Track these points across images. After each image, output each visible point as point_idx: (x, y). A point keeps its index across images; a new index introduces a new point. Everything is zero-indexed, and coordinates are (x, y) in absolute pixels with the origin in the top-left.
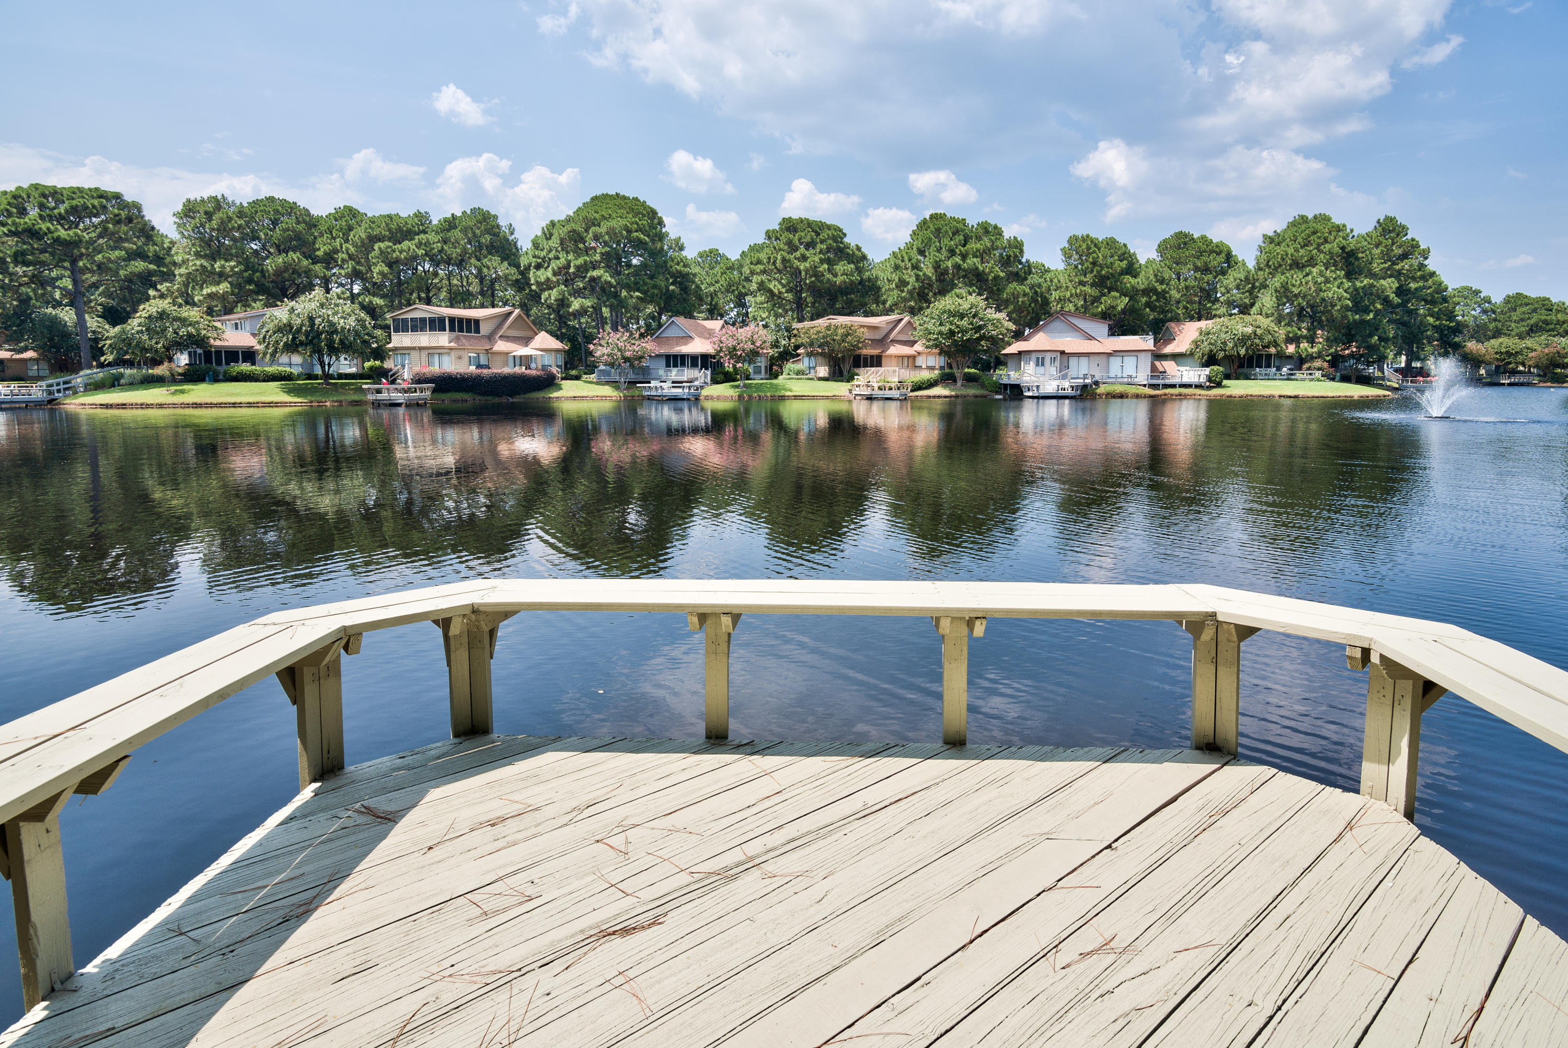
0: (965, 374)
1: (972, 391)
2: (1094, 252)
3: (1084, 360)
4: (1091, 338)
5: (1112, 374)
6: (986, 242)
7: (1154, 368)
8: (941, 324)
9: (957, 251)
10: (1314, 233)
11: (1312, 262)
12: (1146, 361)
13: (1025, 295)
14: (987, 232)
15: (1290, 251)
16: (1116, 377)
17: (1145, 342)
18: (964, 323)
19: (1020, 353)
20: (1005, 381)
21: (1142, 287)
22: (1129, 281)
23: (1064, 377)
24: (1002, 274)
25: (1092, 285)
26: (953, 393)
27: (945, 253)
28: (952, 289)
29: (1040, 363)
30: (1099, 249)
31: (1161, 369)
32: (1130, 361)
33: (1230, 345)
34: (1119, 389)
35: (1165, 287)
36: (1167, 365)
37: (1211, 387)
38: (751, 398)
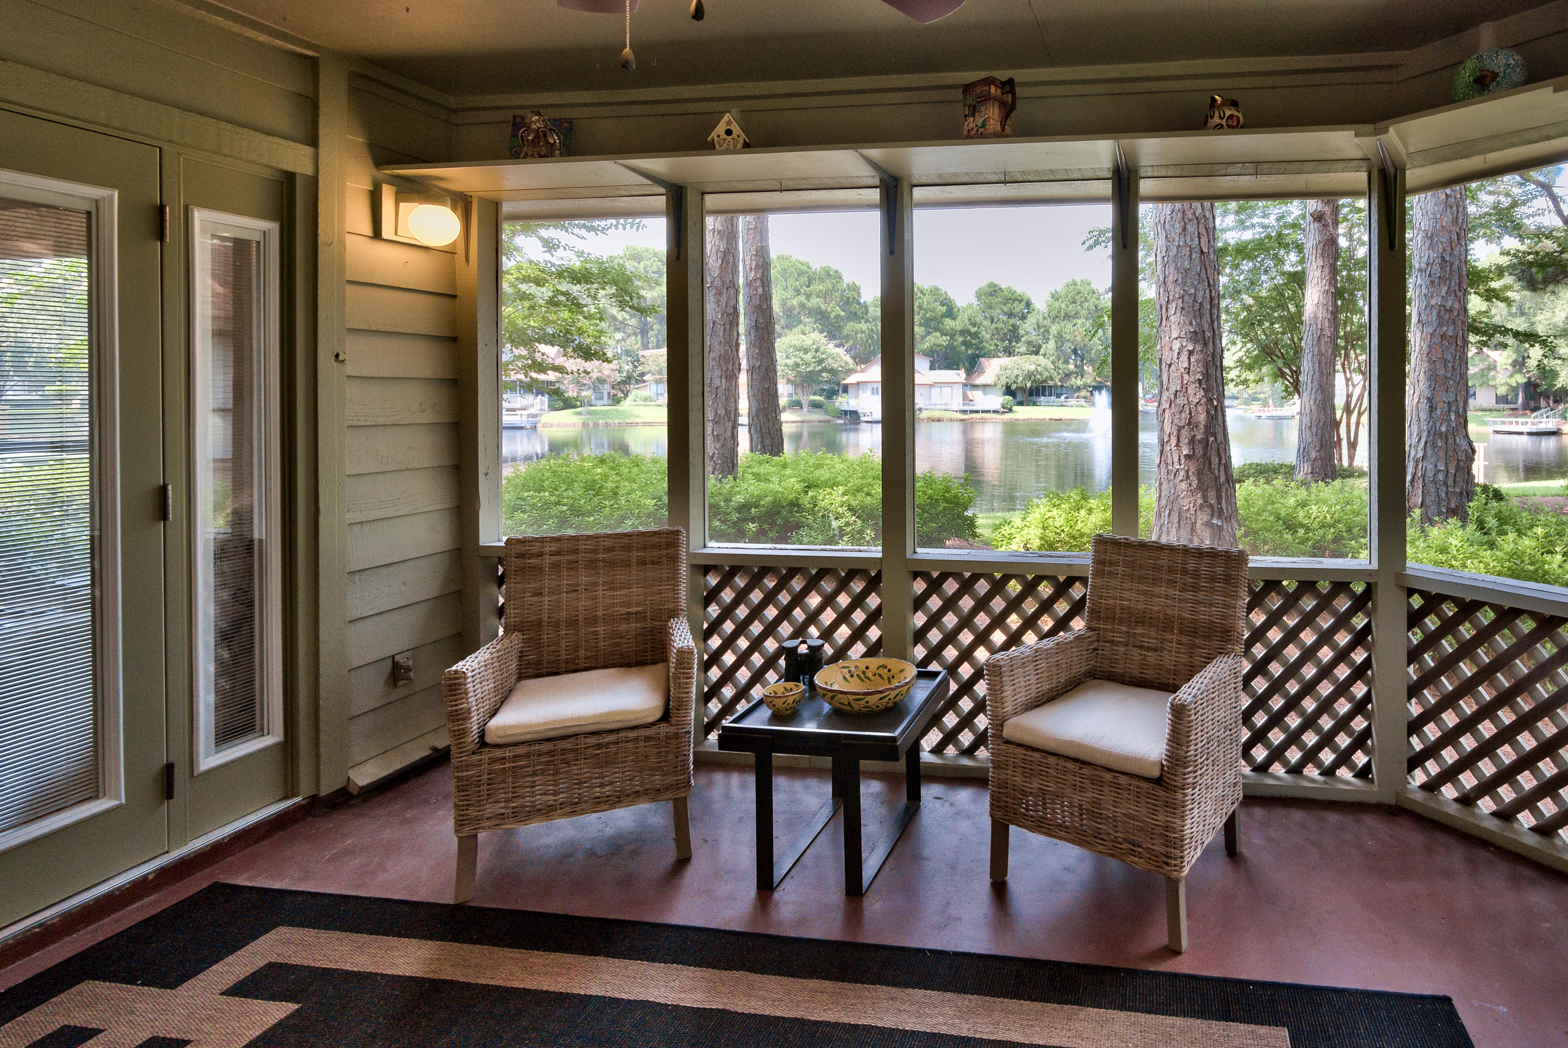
0: (811, 401)
1: (817, 416)
5: (932, 402)
6: (828, 284)
7: (965, 397)
8: (787, 357)
9: (802, 291)
10: (1079, 293)
11: (1077, 315)
12: (959, 389)
13: (862, 332)
14: (829, 275)
15: (1063, 306)
16: (936, 404)
17: (959, 376)
18: (808, 357)
19: (858, 383)
20: (845, 408)
21: (959, 328)
22: (949, 323)
24: (843, 314)
26: (800, 419)
27: (788, 295)
28: (798, 325)
29: (875, 392)
30: (924, 295)
31: (971, 398)
32: (946, 390)
33: (1020, 379)
34: (937, 414)
35: (976, 329)
36: (976, 395)
37: (1004, 413)
38: (596, 425)
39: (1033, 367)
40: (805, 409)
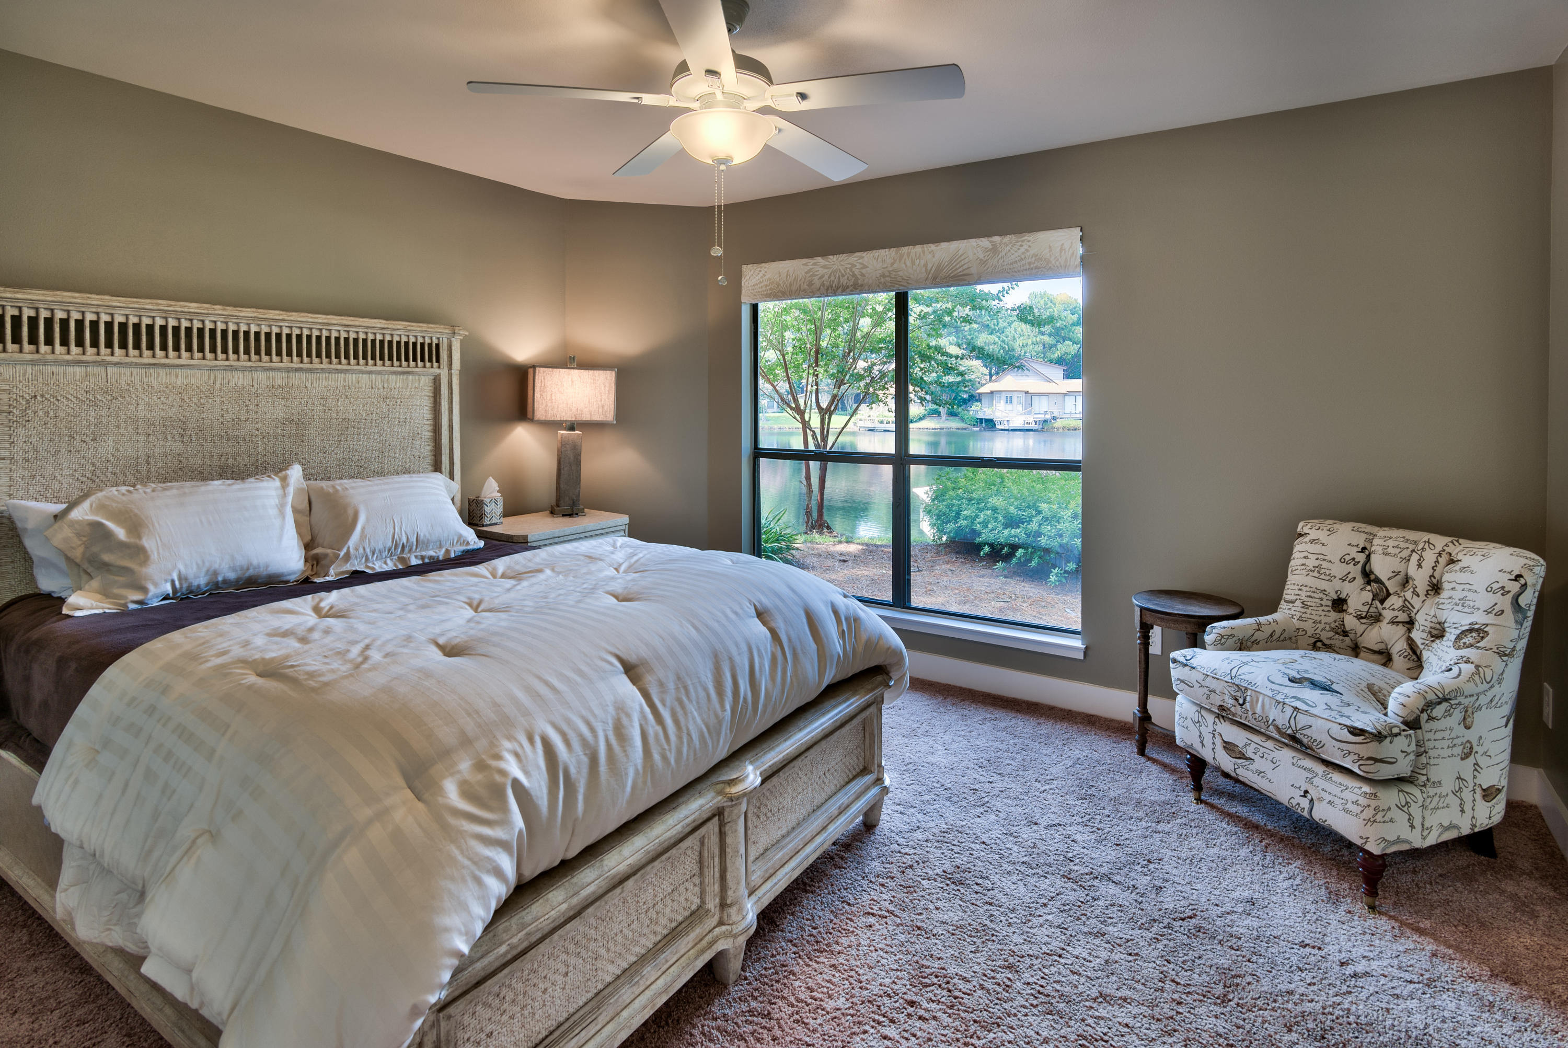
0: (948, 410)
1: (954, 425)
3: (1044, 399)
4: (1050, 381)
5: (1067, 411)
13: (996, 343)
16: (1071, 413)
19: (992, 392)
20: (981, 416)
23: (1029, 413)
25: (1050, 335)
26: (939, 426)
29: (1009, 400)
30: (1055, 305)
40: (944, 416)
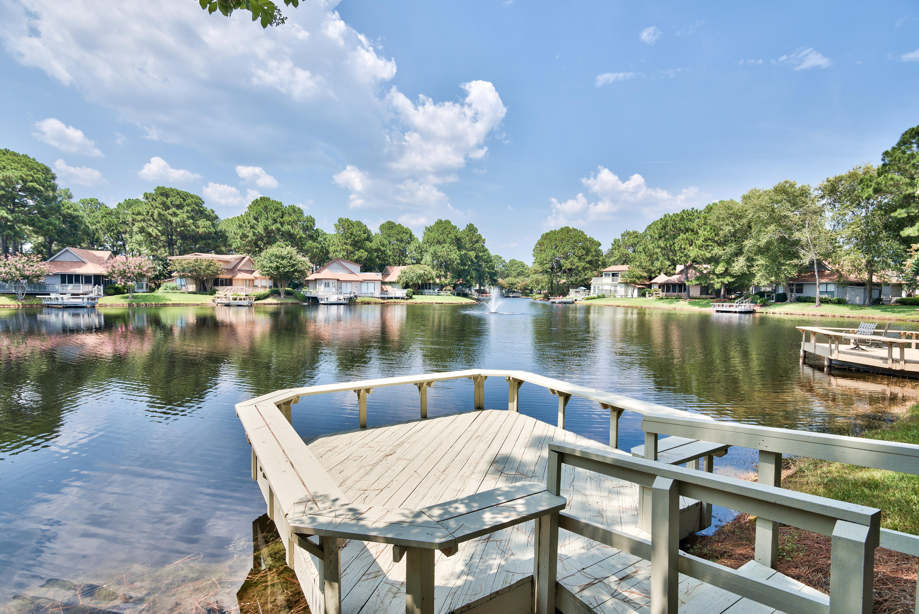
0: (285, 291)
1: (290, 301)
2: (351, 228)
3: (349, 284)
4: (352, 273)
5: (363, 292)
6: (294, 217)
7: (382, 290)
8: (271, 262)
9: (278, 220)
10: (445, 228)
11: (444, 241)
12: (379, 284)
13: (317, 248)
14: (294, 211)
15: (436, 236)
16: (365, 293)
17: (376, 276)
18: (284, 262)
19: (316, 280)
20: (308, 295)
21: (374, 248)
22: (368, 244)
23: (341, 293)
24: (304, 236)
25: (351, 245)
26: (279, 302)
27: (270, 221)
28: (276, 242)
29: (327, 285)
30: (354, 226)
31: (385, 290)
32: (371, 285)
33: (415, 279)
34: (367, 300)
35: (384, 248)
36: (388, 288)
37: (407, 299)
38: (138, 305)
39: (422, 272)
40: (282, 296)
